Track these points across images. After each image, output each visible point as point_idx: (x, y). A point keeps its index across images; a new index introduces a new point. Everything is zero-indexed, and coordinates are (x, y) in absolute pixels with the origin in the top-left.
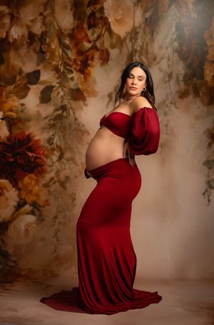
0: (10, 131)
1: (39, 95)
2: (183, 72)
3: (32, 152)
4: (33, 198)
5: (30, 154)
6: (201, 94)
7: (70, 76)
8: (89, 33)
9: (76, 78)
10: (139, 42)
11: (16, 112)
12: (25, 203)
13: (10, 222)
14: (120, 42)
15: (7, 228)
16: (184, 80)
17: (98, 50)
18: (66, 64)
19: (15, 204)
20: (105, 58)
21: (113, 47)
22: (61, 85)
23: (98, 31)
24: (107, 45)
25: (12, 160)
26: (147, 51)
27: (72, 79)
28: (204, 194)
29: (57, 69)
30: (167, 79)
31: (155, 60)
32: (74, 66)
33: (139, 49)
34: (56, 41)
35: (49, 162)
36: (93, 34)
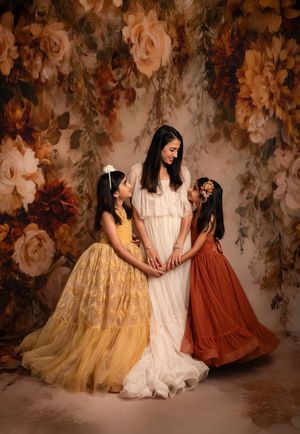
0: (46, 178)
1: (69, 140)
2: (213, 113)
3: (64, 200)
4: (67, 249)
5: (63, 203)
6: (232, 138)
7: (95, 120)
8: (114, 73)
9: (101, 121)
10: (167, 81)
11: (50, 159)
12: (61, 255)
13: (48, 275)
14: (147, 81)
15: (46, 280)
16: (214, 123)
17: (123, 89)
18: (91, 105)
19: (52, 255)
20: (131, 98)
21: (139, 86)
22: (88, 129)
23: (123, 71)
24: (133, 84)
25: (48, 209)
26: (175, 90)
27: (97, 122)
28: (236, 243)
29: (83, 111)
30: (196, 122)
31: (184, 97)
32: (99, 107)
33: (166, 87)
34: (82, 81)
35: (79, 211)
36: (118, 74)
